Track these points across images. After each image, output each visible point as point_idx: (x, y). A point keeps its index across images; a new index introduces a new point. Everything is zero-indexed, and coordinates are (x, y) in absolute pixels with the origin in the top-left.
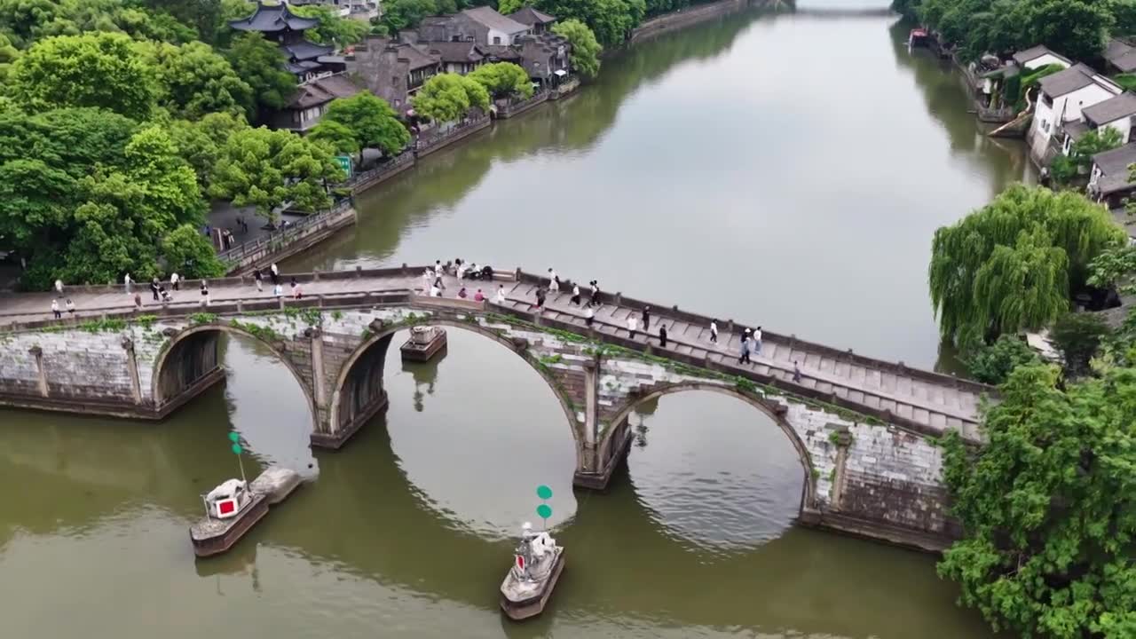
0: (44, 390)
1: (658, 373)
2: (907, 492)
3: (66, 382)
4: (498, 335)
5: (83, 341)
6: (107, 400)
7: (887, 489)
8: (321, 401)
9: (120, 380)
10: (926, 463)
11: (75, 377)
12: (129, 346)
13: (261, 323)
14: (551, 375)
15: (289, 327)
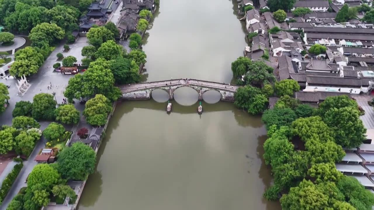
0: (135, 97)
1: (207, 89)
2: (231, 97)
3: (138, 97)
4: (191, 87)
5: (141, 92)
6: (143, 98)
7: (229, 97)
8: (171, 95)
9: (145, 95)
10: (232, 94)
11: (139, 96)
12: (146, 92)
13: (164, 88)
14: (197, 90)
15: (166, 88)
